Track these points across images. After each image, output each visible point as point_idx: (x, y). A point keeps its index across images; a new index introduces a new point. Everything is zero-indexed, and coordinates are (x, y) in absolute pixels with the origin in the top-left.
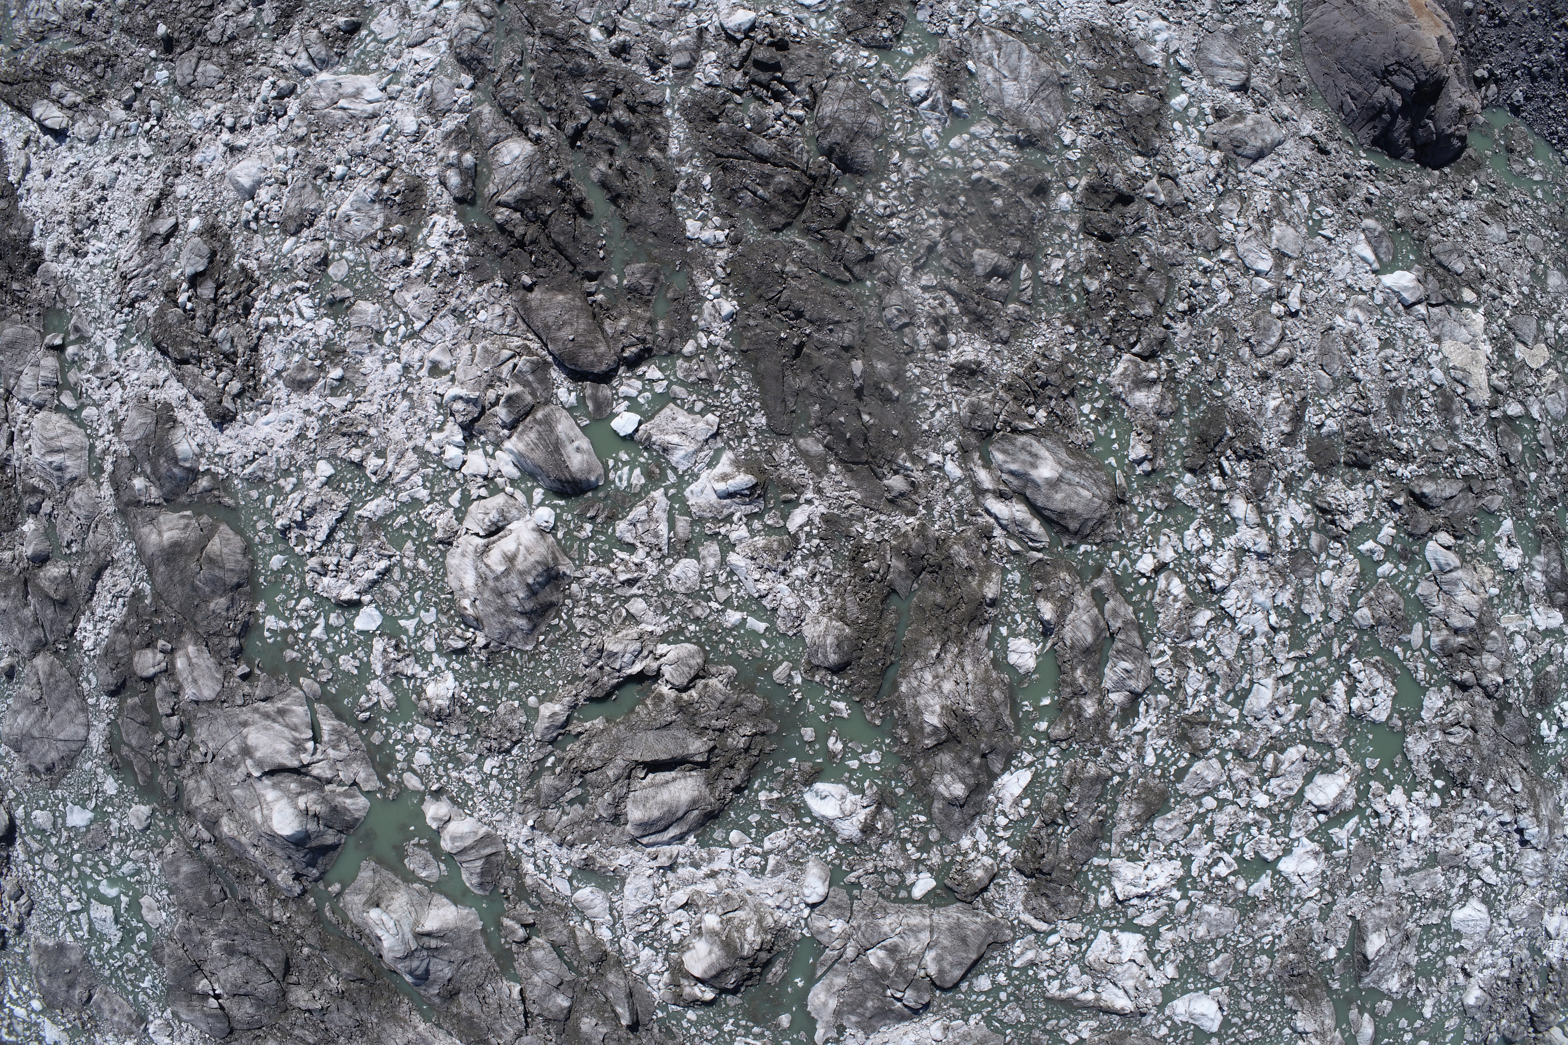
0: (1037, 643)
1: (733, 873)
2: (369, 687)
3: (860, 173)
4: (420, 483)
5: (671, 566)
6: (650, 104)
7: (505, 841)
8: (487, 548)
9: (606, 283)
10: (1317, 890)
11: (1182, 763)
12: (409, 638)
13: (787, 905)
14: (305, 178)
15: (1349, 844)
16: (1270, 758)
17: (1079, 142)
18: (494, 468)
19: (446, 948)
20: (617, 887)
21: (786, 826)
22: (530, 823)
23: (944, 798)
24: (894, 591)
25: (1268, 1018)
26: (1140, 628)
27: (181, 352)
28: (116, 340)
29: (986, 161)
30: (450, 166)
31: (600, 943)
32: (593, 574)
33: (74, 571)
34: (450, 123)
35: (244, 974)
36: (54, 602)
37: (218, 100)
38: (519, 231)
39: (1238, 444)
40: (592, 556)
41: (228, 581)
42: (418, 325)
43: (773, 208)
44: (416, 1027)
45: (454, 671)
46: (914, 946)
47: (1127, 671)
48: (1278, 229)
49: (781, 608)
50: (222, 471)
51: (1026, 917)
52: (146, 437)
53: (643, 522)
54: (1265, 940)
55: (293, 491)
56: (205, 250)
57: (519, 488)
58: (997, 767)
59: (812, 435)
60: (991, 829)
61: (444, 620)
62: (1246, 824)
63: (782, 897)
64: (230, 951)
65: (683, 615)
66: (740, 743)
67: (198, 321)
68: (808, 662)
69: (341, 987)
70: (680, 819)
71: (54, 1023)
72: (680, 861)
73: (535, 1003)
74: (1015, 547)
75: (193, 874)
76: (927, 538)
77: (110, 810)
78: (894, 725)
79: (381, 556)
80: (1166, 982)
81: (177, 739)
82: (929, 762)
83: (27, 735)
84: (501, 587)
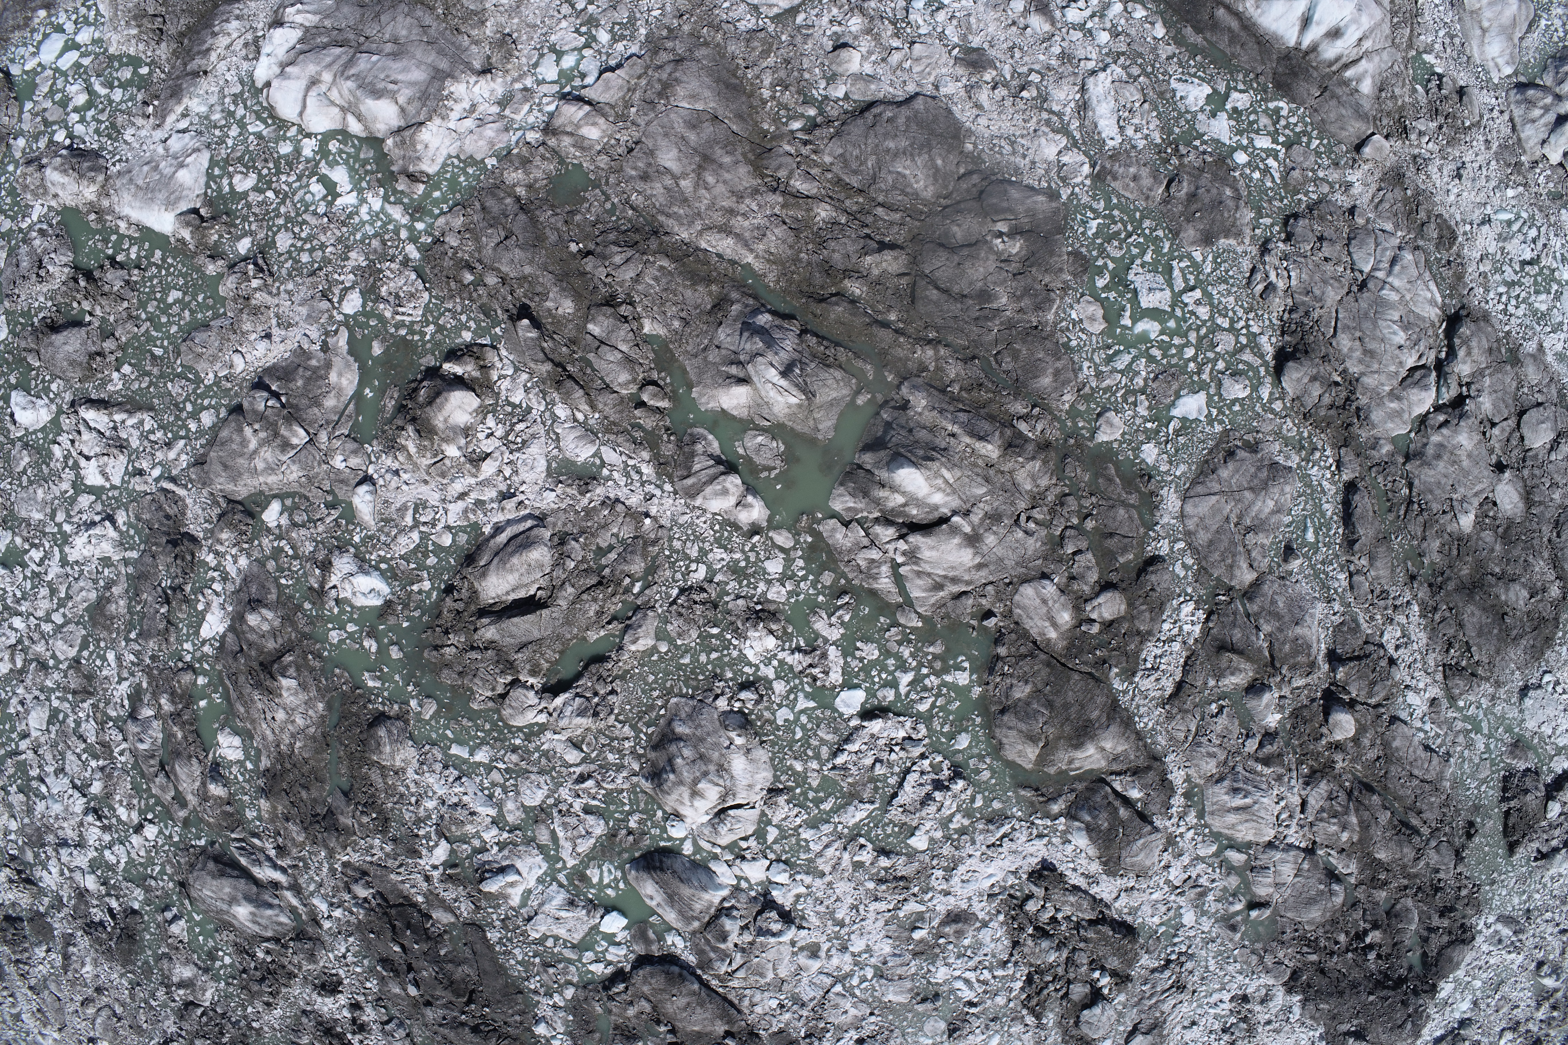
0: (220, 756)
1: (444, 501)
2: (842, 631)
4: (811, 845)
5: (548, 797)
7: (675, 493)
8: (723, 798)
9: (658, 1041)
11: (85, 653)
12: (803, 690)
13: (389, 477)
16: (20, 663)
18: (735, 868)
19: (724, 364)
20: (554, 465)
21: (402, 557)
22: (650, 522)
23: (266, 606)
24: (346, 794)
26: (143, 775)
27: (1098, 932)
28: (1183, 926)
31: (564, 401)
32: (620, 781)
33: (1212, 682)
35: (963, 273)
36: (1233, 649)
39: (105, 937)
40: (625, 798)
41: (1012, 716)
42: (838, 988)
44: (757, 257)
45: (750, 664)
46: (268, 455)
47: (141, 741)
49: (438, 770)
50: (1038, 822)
51: (181, 492)
52: (1129, 844)
53: (580, 837)
55: (953, 815)
56: (1085, 1029)
57: (709, 852)
58: (230, 638)
59: (444, 926)
60: (225, 578)
61: (767, 715)
62: (26, 600)
63: (395, 485)
64: (985, 296)
65: (530, 753)
66: (453, 638)
67: (1085, 961)
68: (406, 722)
69: (847, 283)
70: (496, 554)
71: (1217, 141)
72: (495, 505)
73: (626, 317)
74: (256, 841)
75: (1036, 377)
76: (326, 847)
77: (1149, 425)
78: (322, 670)
79: (844, 768)
80: (60, 439)
81: (1066, 527)
82: (286, 637)
83: (1261, 488)
84: (701, 767)
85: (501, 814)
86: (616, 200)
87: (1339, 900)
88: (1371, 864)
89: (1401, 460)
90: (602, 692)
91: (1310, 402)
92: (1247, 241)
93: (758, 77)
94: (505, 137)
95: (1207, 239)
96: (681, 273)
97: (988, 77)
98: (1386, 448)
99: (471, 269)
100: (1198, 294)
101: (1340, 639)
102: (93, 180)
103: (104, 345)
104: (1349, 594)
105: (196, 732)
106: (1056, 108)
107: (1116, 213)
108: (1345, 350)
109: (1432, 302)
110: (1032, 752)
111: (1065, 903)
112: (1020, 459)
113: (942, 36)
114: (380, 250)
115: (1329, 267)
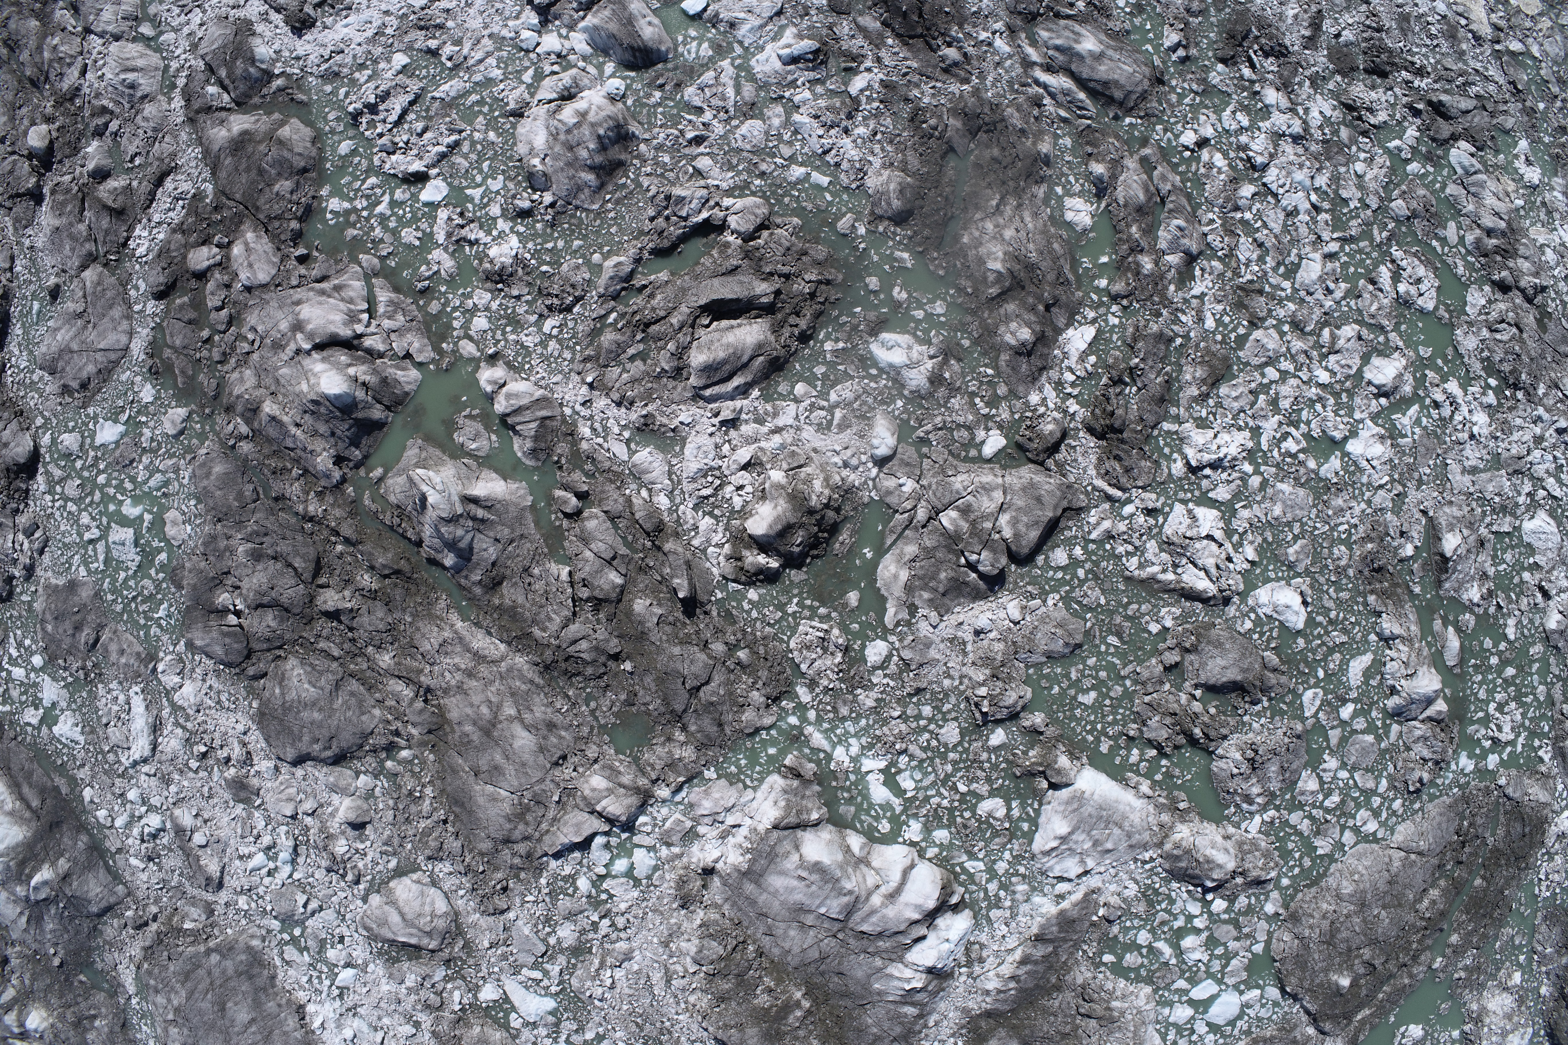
0: (1092, 204)
1: (798, 429)
4: (494, 63)
5: (737, 127)
7: (561, 405)
8: (559, 109)
10: (1387, 478)
11: (1241, 331)
12: (475, 206)
13: (854, 462)
15: (1413, 433)
16: (1326, 332)
18: (567, 46)
19: (492, 523)
20: (677, 449)
21: (852, 378)
22: (589, 379)
23: (1011, 348)
24: (952, 149)
25: (1353, 620)
26: (1189, 197)
31: (657, 511)
32: (661, 136)
33: (135, 184)
35: (270, 580)
36: (111, 211)
39: (1263, 41)
41: (295, 164)
44: (452, 626)
45: (518, 234)
46: (987, 504)
47: (1180, 229)
49: (845, 163)
50: (297, 72)
51: (1100, 483)
52: (225, 46)
53: (710, 86)
54: (1342, 528)
55: (367, 82)
57: (590, 63)
58: (1061, 321)
59: (869, 13)
60: (1059, 385)
61: (511, 185)
62: (1310, 399)
63: (849, 452)
64: (257, 556)
65: (748, 171)
66: (806, 289)
68: (872, 213)
69: (374, 586)
70: (745, 366)
71: (54, 679)
72: (744, 417)
73: (585, 586)
74: (1064, 115)
75: (226, 474)
76: (982, 100)
77: (144, 419)
78: (958, 276)
79: (451, 131)
80: (1247, 566)
81: (224, 332)
82: (994, 314)
83: (66, 351)
84: (573, 139)
85: (788, 115)
86: (584, 708)
90: (661, 221)
91: (14, 425)
92: (43, 581)
93: (435, 809)
94: (693, 798)
95: (72, 586)
96: (525, 621)
97: (232, 771)
99: (739, 664)
100: (87, 536)
101: (30, 214)
102: (1177, 846)
103: (1178, 659)
104: (16, 253)
105: (1115, 230)
106: (179, 731)
110: (286, 132)
112: (248, 397)
113: (268, 820)
114: (840, 702)
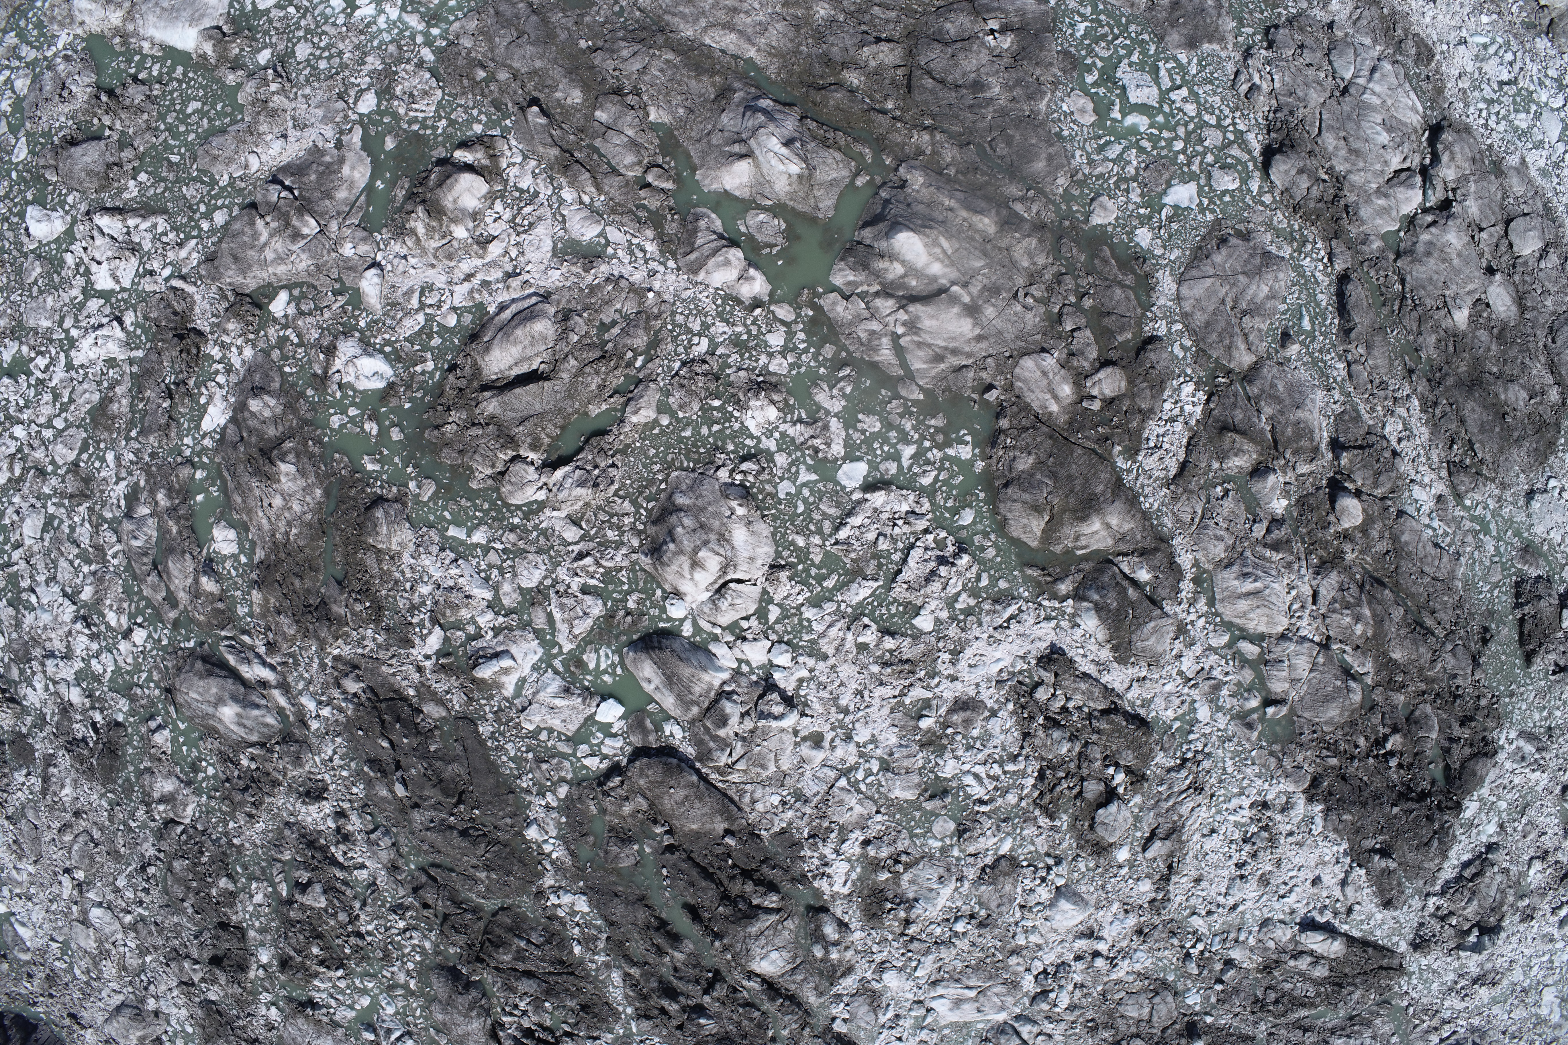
0: (214, 551)
1: (450, 283)
2: (843, 403)
3: (441, 967)
4: (814, 624)
5: (545, 577)
6: (647, 1017)
7: (679, 269)
8: (724, 570)
9: (655, 844)
11: (85, 456)
12: (805, 463)
13: (397, 262)
14: (1001, 914)
16: (18, 472)
17: (264, 1008)
18: (736, 650)
19: (727, 145)
20: (560, 245)
21: (406, 339)
22: (653, 295)
23: (269, 393)
24: (339, 583)
26: (135, 577)
27: (1110, 722)
28: (1198, 721)
29: (334, 986)
30: (836, 944)
31: (571, 185)
32: (619, 558)
33: (1215, 466)
34: (848, 984)
35: (957, 64)
36: (1235, 429)
37: (1118, 982)
38: (749, 887)
39: (86, 753)
40: (624, 576)
41: (1017, 490)
42: (843, 782)
43: (510, 930)
44: (758, 50)
45: (751, 437)
46: (278, 246)
47: (135, 538)
48: (91, 945)
49: (435, 552)
50: (1045, 603)
51: (190, 289)
52: (1139, 626)
53: (577, 619)
55: (958, 594)
56: (1100, 830)
57: (709, 634)
58: (230, 430)
59: (435, 720)
60: (229, 369)
61: (768, 488)
64: (978, 86)
65: (528, 532)
66: (454, 416)
67: (1098, 756)
68: (404, 504)
69: (846, 74)
72: (500, 286)
73: (632, 106)
74: (246, 638)
75: (1030, 162)
76: (317, 638)
77: (1142, 211)
78: (322, 456)
79: (847, 542)
80: (73, 247)
81: (1064, 305)
82: (287, 425)
83: (1255, 273)
84: (701, 535)
85: (497, 597)
86: (624, 4)
87: (1357, 697)
88: (1386, 664)
89: (1392, 257)
90: (602, 465)
91: (1299, 194)
92: (1230, 46)
95: (1192, 43)
96: (685, 65)
98: (1377, 244)
99: (484, 67)
100: (1184, 92)
101: (1342, 428)
102: (119, 6)
103: (122, 155)
104: (1348, 383)
105: (192, 529)
107: (1102, 17)
108: (1331, 148)
109: (1414, 109)
110: (1037, 525)
111: (1076, 690)
112: (1017, 235)
114: (395, 54)
115: (1310, 72)
